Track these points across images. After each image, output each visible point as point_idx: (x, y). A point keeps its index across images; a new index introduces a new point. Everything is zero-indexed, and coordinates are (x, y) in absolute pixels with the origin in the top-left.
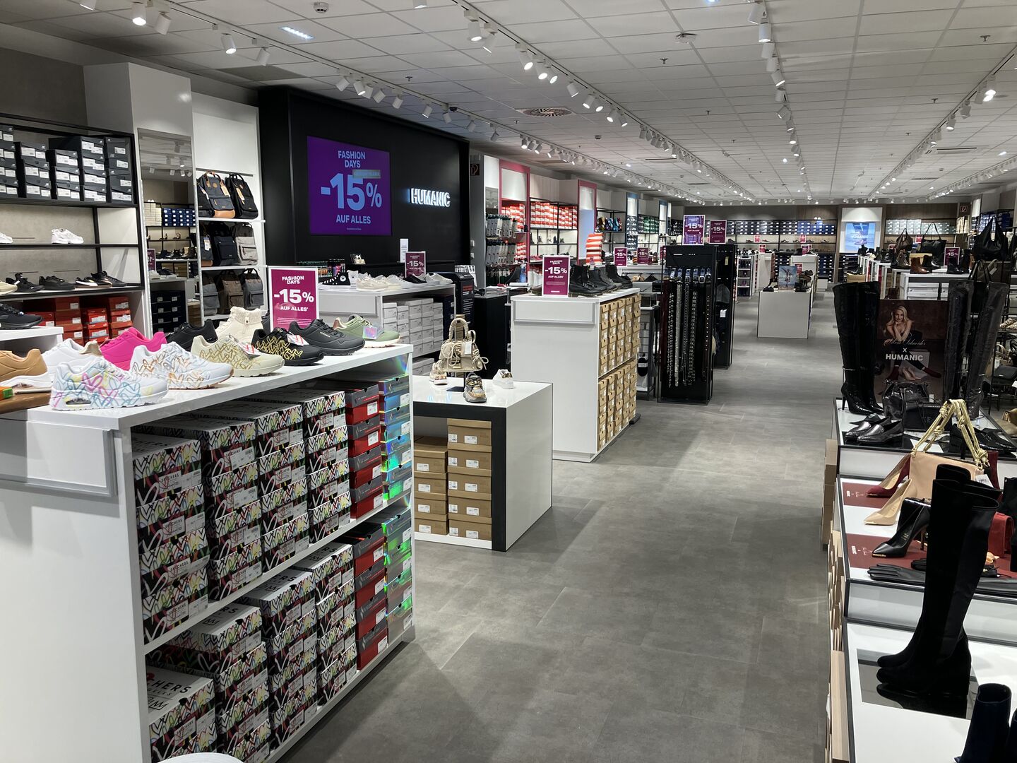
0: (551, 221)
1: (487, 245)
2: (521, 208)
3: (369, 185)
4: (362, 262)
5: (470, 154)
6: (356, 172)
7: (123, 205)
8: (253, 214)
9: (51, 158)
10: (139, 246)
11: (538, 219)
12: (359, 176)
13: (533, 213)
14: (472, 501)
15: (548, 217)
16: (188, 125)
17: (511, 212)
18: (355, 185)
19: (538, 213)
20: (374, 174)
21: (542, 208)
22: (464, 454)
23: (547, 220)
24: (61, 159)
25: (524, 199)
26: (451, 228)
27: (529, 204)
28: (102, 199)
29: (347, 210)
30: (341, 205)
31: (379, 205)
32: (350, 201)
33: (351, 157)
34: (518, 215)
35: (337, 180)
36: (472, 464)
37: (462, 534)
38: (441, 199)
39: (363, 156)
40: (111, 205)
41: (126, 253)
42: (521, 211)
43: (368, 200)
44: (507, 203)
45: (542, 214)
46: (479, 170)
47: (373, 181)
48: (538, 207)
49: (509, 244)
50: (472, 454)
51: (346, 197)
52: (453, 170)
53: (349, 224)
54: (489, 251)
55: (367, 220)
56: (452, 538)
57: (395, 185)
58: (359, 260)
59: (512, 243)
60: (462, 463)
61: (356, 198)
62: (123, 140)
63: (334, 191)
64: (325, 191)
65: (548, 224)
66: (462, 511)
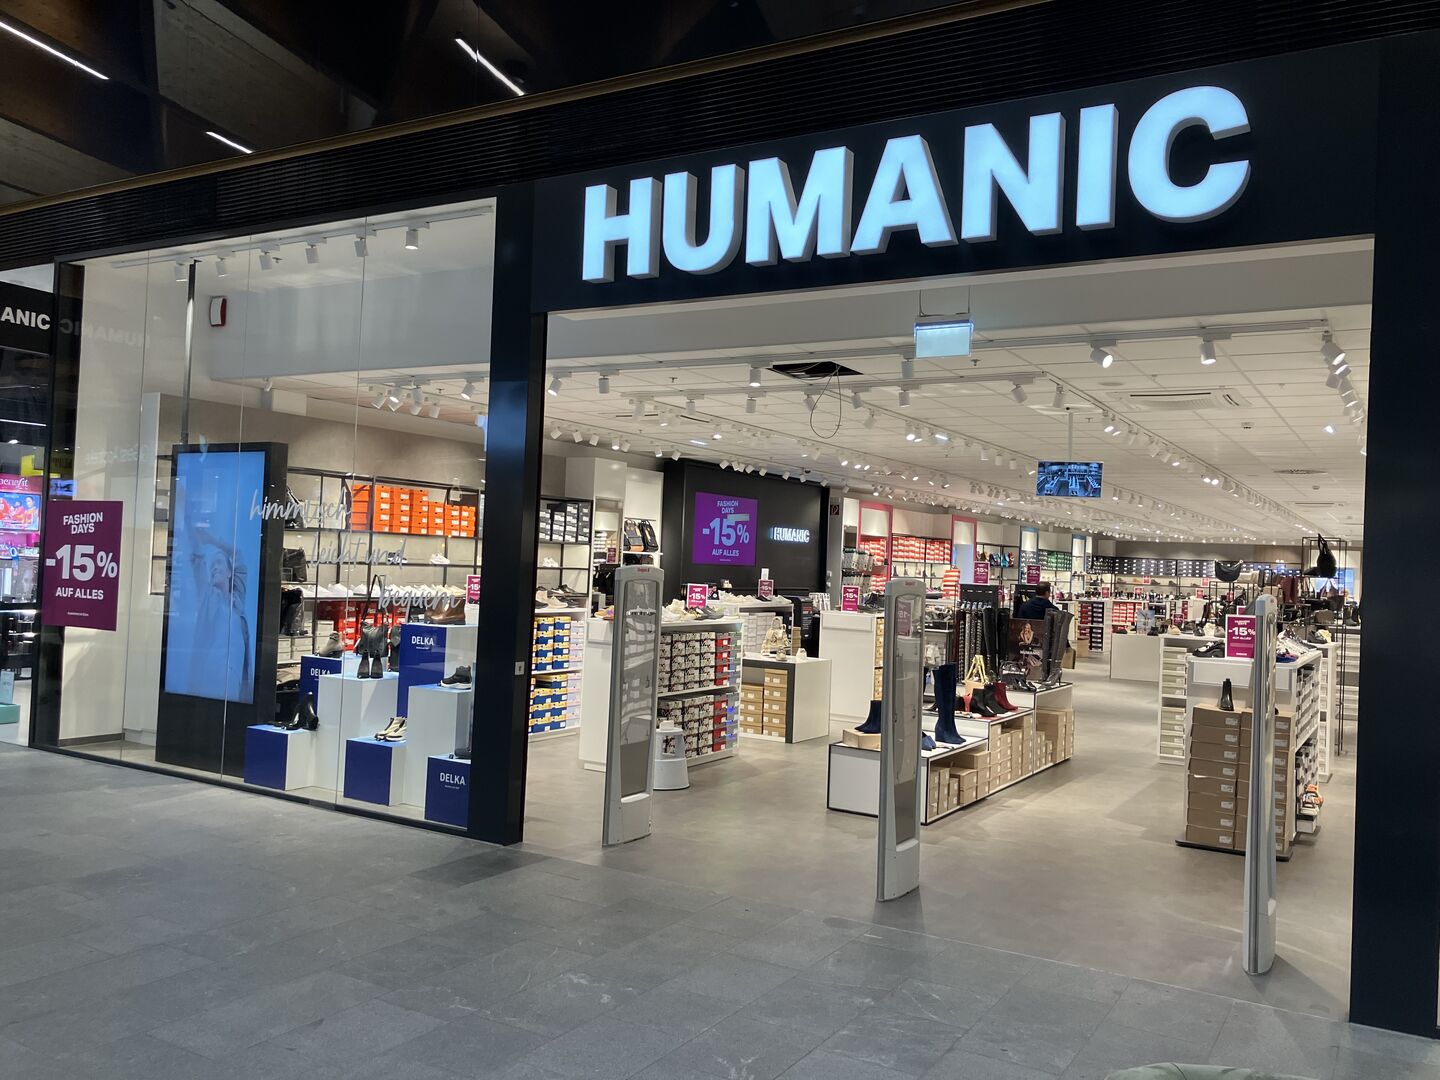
0: (917, 555)
1: (843, 576)
2: (882, 543)
3: (740, 526)
4: (730, 586)
5: (831, 496)
6: (730, 517)
7: (584, 543)
8: (655, 548)
9: (552, 518)
10: (589, 570)
11: (901, 553)
12: (732, 519)
13: (894, 548)
14: (776, 715)
15: (913, 551)
16: (622, 491)
17: (871, 546)
18: (728, 527)
19: (901, 548)
20: (745, 517)
21: (906, 543)
22: (774, 688)
23: (912, 554)
24: (556, 517)
25: (887, 535)
26: (810, 562)
27: (891, 538)
28: (573, 540)
29: (721, 546)
30: (717, 542)
31: (746, 542)
32: (724, 539)
33: (726, 505)
34: (878, 549)
35: (715, 523)
36: (777, 694)
37: (770, 734)
38: (802, 536)
39: (736, 504)
40: (577, 542)
41: (579, 573)
42: (883, 546)
43: (738, 537)
44: (867, 539)
45: (907, 548)
46: (838, 510)
47: (743, 523)
48: (901, 541)
49: (865, 576)
50: (777, 688)
51: (721, 535)
52: (814, 510)
53: (722, 556)
54: (845, 582)
55: (736, 553)
56: (765, 737)
57: (761, 524)
58: (727, 585)
59: (867, 576)
60: (771, 694)
61: (728, 536)
62: (586, 504)
63: (713, 531)
64: (706, 531)
65: (912, 557)
66: (770, 721)
